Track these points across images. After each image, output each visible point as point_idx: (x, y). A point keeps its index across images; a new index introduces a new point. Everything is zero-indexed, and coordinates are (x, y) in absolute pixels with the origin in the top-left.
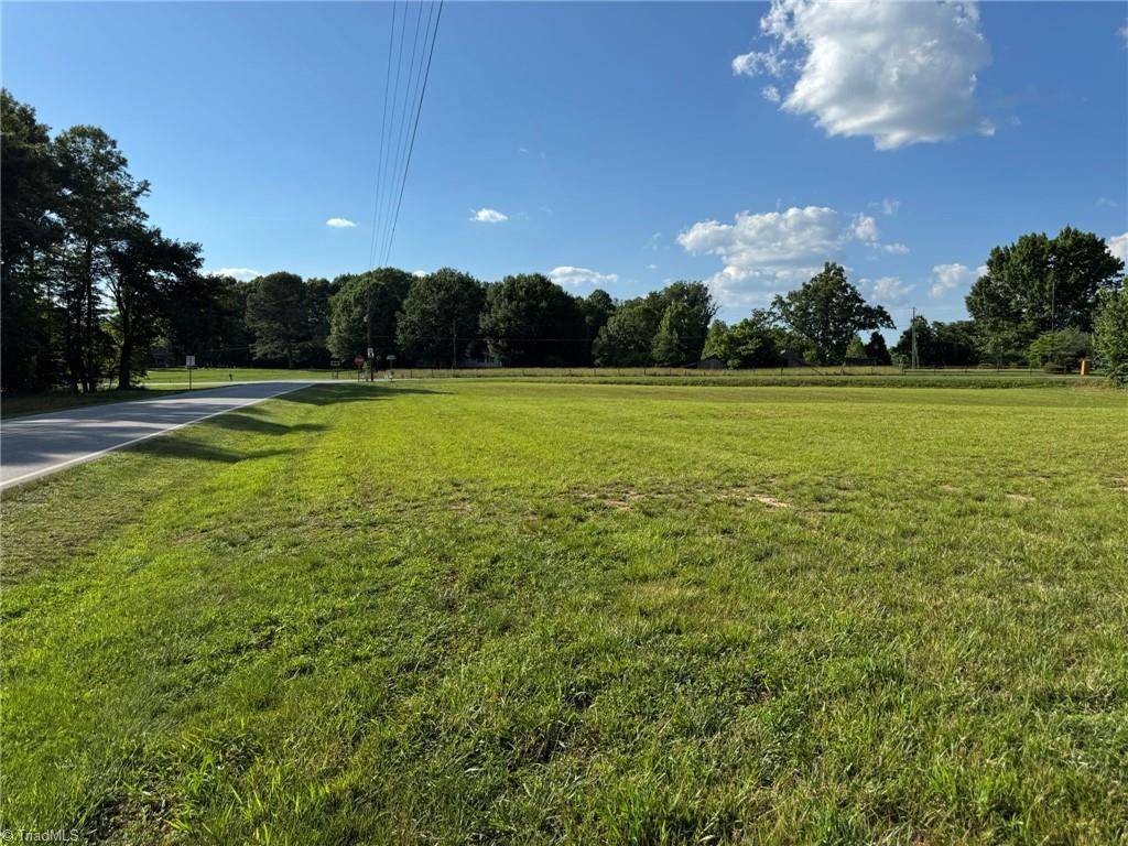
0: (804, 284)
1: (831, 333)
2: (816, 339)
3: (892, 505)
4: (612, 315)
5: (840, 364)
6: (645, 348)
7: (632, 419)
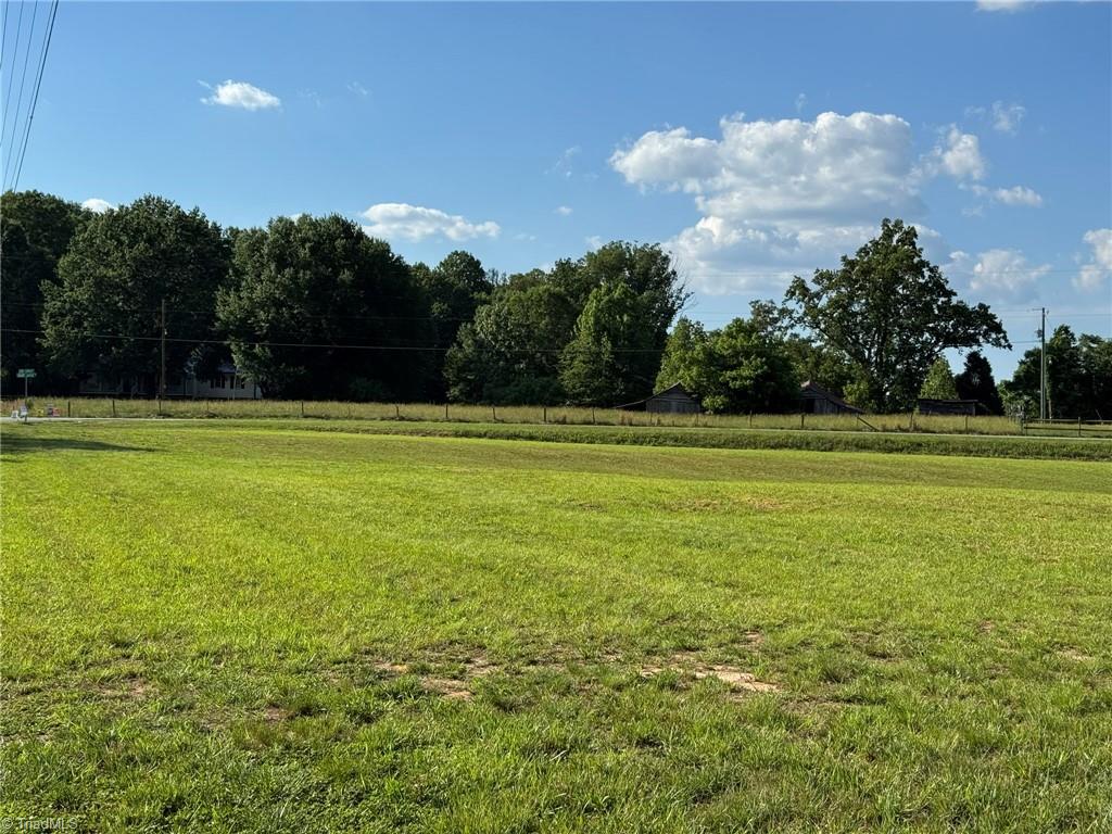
0: (844, 258)
1: (894, 352)
2: (867, 363)
3: (964, 688)
4: (485, 302)
5: (909, 410)
6: (548, 369)
7: (506, 511)
